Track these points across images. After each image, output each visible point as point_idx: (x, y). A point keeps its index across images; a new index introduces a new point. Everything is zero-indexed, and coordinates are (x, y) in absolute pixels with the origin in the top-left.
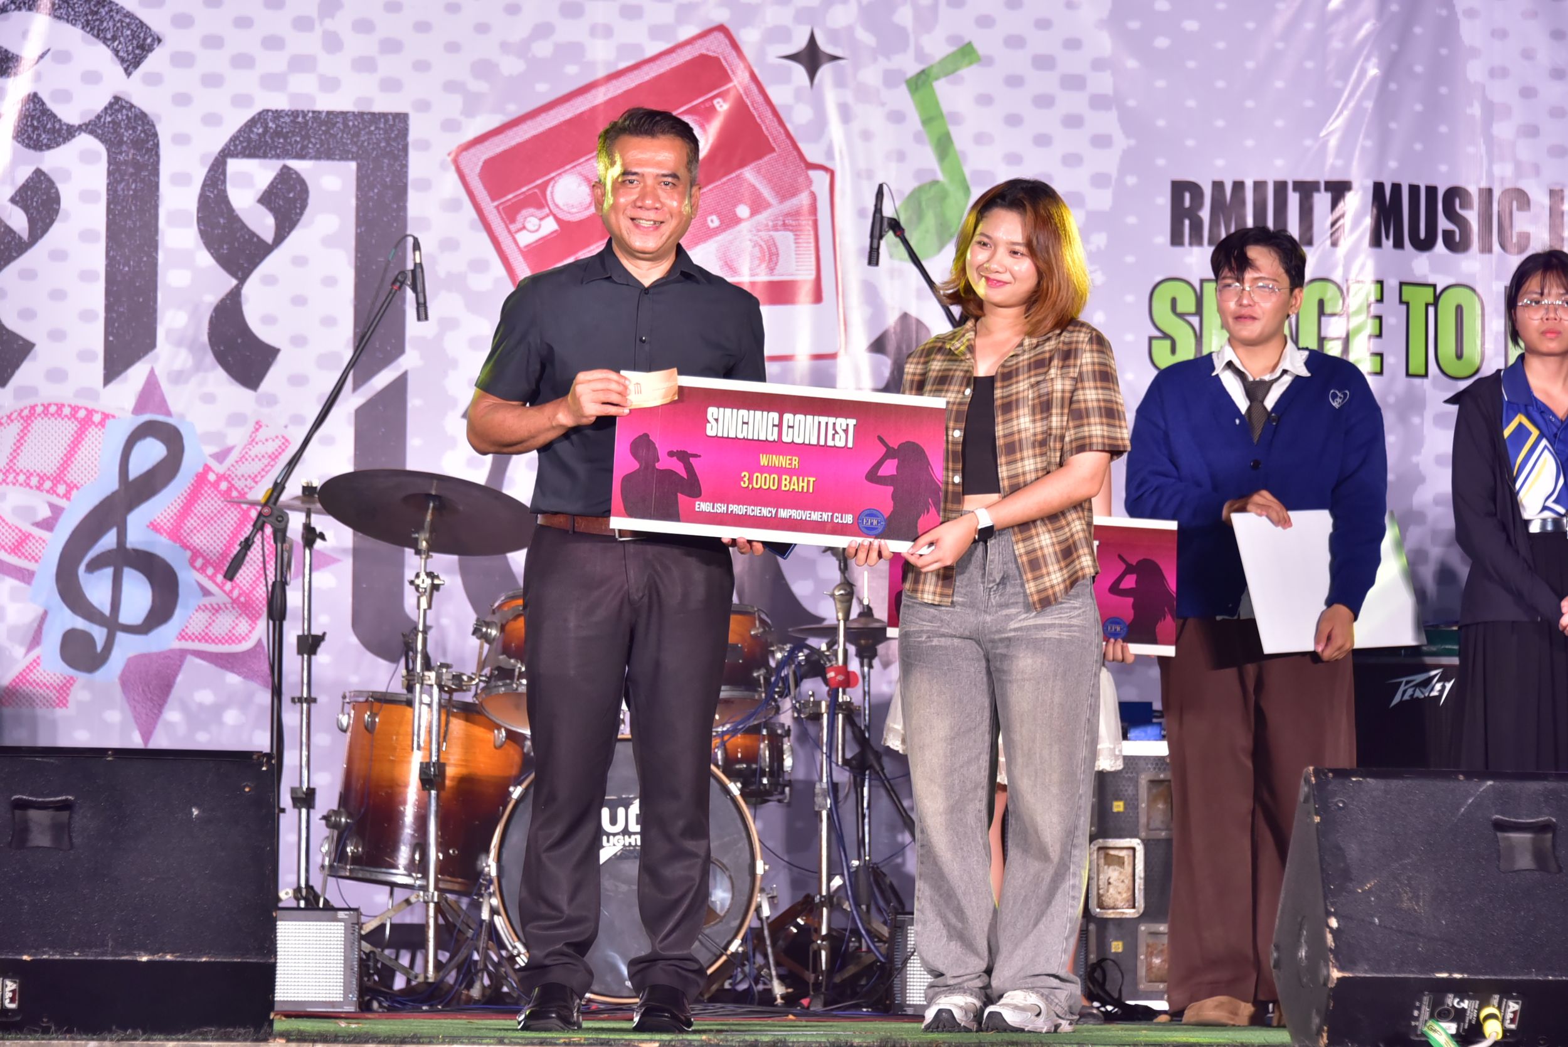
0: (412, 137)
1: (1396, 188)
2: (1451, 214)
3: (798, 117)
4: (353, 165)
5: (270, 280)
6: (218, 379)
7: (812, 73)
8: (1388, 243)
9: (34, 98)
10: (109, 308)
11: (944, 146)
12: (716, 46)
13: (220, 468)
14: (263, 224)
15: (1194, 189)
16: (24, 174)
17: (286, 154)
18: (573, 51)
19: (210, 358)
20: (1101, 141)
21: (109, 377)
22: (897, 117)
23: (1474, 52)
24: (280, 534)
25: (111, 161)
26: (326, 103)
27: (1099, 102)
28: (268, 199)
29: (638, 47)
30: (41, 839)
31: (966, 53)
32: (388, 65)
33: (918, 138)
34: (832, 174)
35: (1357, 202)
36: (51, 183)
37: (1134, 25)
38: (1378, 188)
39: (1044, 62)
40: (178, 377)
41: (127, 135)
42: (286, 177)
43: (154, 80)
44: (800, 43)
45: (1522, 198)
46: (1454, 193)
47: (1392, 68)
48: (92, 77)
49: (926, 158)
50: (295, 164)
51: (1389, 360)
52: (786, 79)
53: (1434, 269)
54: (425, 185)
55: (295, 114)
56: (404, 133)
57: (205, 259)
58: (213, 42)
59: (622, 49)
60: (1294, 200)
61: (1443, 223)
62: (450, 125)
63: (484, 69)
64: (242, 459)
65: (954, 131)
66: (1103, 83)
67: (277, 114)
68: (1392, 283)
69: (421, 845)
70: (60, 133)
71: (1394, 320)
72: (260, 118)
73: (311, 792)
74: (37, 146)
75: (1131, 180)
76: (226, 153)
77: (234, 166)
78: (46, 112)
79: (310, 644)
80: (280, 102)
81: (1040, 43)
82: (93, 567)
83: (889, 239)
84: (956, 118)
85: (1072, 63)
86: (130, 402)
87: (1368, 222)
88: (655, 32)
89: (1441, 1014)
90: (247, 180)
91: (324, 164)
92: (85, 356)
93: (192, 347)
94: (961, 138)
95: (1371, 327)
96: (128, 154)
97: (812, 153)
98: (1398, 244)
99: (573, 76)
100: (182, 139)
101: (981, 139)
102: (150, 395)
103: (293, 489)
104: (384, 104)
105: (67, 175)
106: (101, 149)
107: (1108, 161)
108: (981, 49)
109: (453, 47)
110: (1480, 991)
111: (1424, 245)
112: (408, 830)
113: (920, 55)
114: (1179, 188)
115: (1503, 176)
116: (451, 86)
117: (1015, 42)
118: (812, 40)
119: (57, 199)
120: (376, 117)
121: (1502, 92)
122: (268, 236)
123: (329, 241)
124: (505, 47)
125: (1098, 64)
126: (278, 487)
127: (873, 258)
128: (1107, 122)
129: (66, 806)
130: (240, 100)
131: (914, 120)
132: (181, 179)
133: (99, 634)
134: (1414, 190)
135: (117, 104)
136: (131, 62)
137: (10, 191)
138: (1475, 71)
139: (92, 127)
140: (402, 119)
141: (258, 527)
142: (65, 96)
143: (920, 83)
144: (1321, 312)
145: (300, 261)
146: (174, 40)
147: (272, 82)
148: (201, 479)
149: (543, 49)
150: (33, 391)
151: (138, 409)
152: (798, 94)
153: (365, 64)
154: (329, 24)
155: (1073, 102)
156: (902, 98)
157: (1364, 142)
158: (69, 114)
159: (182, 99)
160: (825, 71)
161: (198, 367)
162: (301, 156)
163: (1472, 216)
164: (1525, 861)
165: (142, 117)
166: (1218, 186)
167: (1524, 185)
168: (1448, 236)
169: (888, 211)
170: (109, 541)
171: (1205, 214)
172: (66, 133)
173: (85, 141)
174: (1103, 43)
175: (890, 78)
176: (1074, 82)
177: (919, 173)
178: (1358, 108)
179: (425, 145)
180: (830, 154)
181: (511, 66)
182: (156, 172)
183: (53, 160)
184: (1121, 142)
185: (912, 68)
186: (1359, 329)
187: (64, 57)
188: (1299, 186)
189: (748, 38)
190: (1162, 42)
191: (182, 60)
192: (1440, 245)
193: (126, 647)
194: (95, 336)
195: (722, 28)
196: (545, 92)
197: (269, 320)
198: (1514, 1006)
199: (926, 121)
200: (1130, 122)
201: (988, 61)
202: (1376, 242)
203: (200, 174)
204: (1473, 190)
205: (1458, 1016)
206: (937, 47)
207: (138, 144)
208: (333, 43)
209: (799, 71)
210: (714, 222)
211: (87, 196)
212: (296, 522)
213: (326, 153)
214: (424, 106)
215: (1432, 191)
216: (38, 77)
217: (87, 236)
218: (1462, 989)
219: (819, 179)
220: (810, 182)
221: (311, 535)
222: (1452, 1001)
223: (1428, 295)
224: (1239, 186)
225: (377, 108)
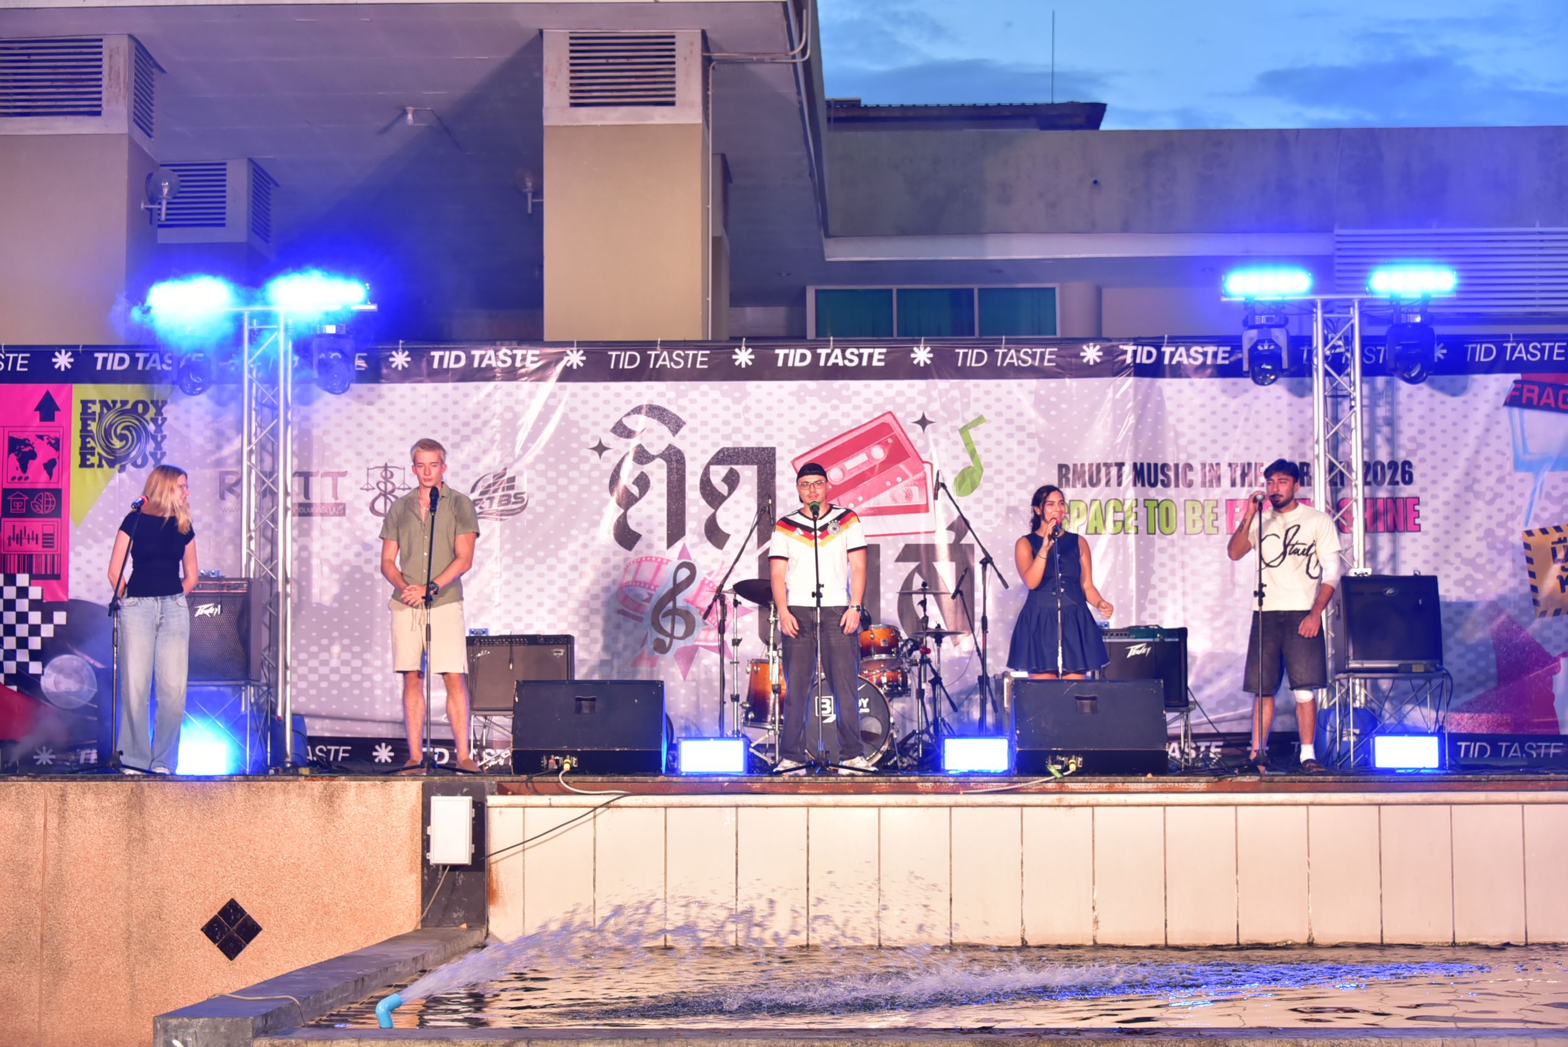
0: (777, 455)
1: (1142, 464)
2: (1163, 473)
3: (919, 444)
4: (756, 467)
5: (726, 509)
6: (709, 546)
7: (924, 428)
8: (1139, 485)
9: (640, 446)
10: (668, 521)
11: (973, 454)
12: (888, 419)
13: (709, 578)
14: (723, 489)
15: (1066, 467)
16: (637, 473)
17: (731, 463)
18: (835, 422)
19: (705, 538)
20: (1032, 450)
21: (669, 546)
22: (955, 443)
23: (1172, 413)
24: (723, 604)
25: (668, 468)
26: (746, 444)
27: (1031, 436)
28: (726, 480)
29: (860, 421)
30: (586, 711)
31: (980, 419)
32: (768, 430)
33: (963, 451)
34: (931, 465)
35: (1127, 470)
36: (647, 477)
37: (1043, 407)
38: (1135, 465)
39: (1010, 421)
40: (694, 546)
41: (674, 458)
42: (732, 471)
43: (683, 438)
44: (919, 417)
45: (1189, 467)
46: (1164, 466)
47: (1140, 420)
48: (661, 438)
49: (966, 458)
50: (735, 467)
51: (1141, 528)
52: (915, 431)
53: (1157, 494)
54: (783, 473)
55: (734, 449)
56: (774, 454)
57: (703, 502)
58: (704, 423)
59: (854, 421)
60: (1103, 470)
61: (1161, 477)
62: (790, 451)
63: (804, 430)
64: (718, 575)
65: (976, 447)
66: (1032, 428)
67: (728, 449)
68: (1141, 500)
69: (774, 715)
70: (650, 458)
71: (1142, 513)
72: (722, 451)
73: (738, 696)
74: (642, 463)
75: (1043, 464)
76: (710, 463)
77: (713, 468)
78: (644, 451)
79: (736, 642)
80: (729, 444)
81: (1008, 414)
82: (665, 615)
83: (941, 490)
84: (978, 443)
85: (1019, 421)
86: (676, 555)
87: (1131, 477)
88: (866, 415)
89: (1055, 762)
90: (717, 473)
91: (746, 466)
92: (660, 539)
93: (699, 535)
94: (979, 451)
95: (1133, 517)
96: (675, 465)
97: (924, 457)
98: (1143, 485)
99: (836, 431)
100: (693, 459)
101: (987, 450)
102: (684, 552)
103: (728, 586)
104: (767, 444)
105: (652, 473)
106: (665, 463)
107: (1034, 457)
108: (986, 417)
109: (791, 422)
110: (1069, 755)
111: (1153, 485)
112: (771, 708)
113: (964, 419)
114: (1061, 467)
115: (1182, 459)
116: (791, 437)
117: (999, 414)
118: (924, 416)
119: (649, 482)
120: (764, 449)
121: (1182, 428)
122: (725, 493)
123: (748, 495)
124: (811, 422)
125: (1030, 422)
126: (722, 586)
127: (936, 497)
128: (1033, 443)
129: (593, 700)
130: (714, 444)
131: (962, 445)
132: (694, 474)
133: (667, 640)
134: (1149, 465)
135: (670, 447)
136: (675, 432)
137: (632, 480)
138: (1171, 420)
139: (661, 456)
140: (774, 449)
141: (715, 600)
142: (651, 445)
143: (963, 431)
144: (1115, 512)
145: (737, 502)
146: (690, 423)
147: (726, 437)
148: (703, 583)
149: (824, 422)
150: (642, 552)
151: (680, 557)
152: (919, 436)
153: (759, 430)
154: (747, 415)
155: (1022, 436)
156: (957, 436)
157: (1129, 448)
158: (653, 451)
159: (693, 445)
160: (928, 427)
161: (701, 542)
162: (737, 464)
163: (1171, 474)
164: (1087, 710)
165: (679, 451)
166: (1075, 465)
167: (1190, 462)
168: (1163, 482)
169: (941, 481)
170: (671, 605)
171: (1070, 476)
172: (653, 458)
173: (659, 461)
174: (1032, 413)
175: (953, 429)
176: (1021, 428)
177: (964, 463)
178: (1126, 435)
179: (782, 459)
180: (931, 457)
181: (813, 429)
182: (684, 471)
183: (647, 468)
184: (1039, 450)
185: (961, 425)
186: (1130, 516)
187: (651, 431)
188: (1106, 465)
189: (899, 415)
190: (1053, 413)
191: (694, 430)
192: (1159, 486)
193: (678, 645)
194: (663, 531)
195: (890, 413)
196: (826, 438)
197: (727, 524)
198: (1080, 759)
199: (966, 445)
200: (1042, 442)
201: (989, 421)
202: (1135, 485)
203: (700, 471)
204: (1172, 464)
205: (1062, 763)
206: (970, 417)
207: (678, 461)
208: (748, 422)
209: (919, 427)
210: (888, 484)
211: (660, 481)
212: (730, 598)
213: (746, 463)
214: (781, 444)
215: (1156, 465)
216: (641, 438)
217: (660, 495)
218: (1062, 754)
219: (927, 467)
220: (923, 468)
221: (736, 603)
222: (1059, 758)
223: (1155, 504)
224: (1083, 465)
225: (764, 446)
